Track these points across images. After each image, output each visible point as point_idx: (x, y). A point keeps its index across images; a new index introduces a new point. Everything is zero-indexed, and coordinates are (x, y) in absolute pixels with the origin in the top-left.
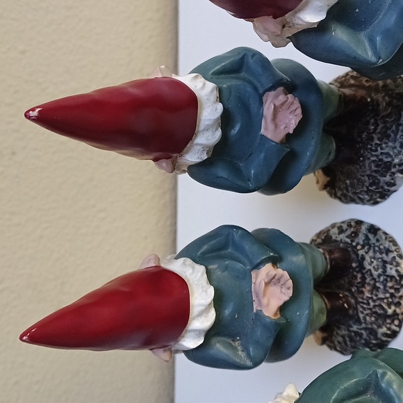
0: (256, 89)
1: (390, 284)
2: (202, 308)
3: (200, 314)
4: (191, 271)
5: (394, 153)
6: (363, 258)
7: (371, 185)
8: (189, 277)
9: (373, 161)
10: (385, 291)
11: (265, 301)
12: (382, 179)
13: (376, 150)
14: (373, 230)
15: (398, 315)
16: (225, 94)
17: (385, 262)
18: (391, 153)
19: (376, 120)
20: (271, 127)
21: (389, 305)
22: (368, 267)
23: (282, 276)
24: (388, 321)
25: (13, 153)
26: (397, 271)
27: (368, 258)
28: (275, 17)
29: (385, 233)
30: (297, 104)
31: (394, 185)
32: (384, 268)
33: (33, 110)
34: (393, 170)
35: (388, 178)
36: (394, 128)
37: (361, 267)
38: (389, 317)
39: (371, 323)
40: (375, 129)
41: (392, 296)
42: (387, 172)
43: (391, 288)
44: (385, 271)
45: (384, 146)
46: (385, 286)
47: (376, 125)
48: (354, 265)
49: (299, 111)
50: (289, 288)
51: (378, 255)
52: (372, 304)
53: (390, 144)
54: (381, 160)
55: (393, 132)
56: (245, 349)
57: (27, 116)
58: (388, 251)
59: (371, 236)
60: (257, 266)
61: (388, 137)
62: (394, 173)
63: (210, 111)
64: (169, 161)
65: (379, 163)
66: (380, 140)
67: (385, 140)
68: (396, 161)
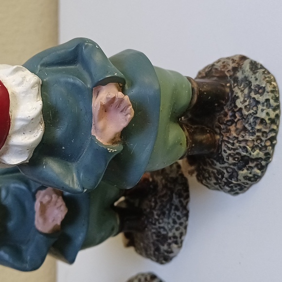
5: (168, 227)
9: (154, 233)
12: (162, 247)
13: (155, 224)
18: (166, 227)
19: (156, 199)
31: (171, 252)
34: (169, 241)
35: (166, 247)
36: (168, 206)
40: (155, 206)
42: (165, 242)
45: (161, 221)
47: (156, 203)
53: (166, 220)
54: (160, 232)
55: (168, 210)
61: (164, 214)
62: (170, 244)
65: (158, 234)
66: (159, 215)
67: (162, 217)
68: (170, 234)
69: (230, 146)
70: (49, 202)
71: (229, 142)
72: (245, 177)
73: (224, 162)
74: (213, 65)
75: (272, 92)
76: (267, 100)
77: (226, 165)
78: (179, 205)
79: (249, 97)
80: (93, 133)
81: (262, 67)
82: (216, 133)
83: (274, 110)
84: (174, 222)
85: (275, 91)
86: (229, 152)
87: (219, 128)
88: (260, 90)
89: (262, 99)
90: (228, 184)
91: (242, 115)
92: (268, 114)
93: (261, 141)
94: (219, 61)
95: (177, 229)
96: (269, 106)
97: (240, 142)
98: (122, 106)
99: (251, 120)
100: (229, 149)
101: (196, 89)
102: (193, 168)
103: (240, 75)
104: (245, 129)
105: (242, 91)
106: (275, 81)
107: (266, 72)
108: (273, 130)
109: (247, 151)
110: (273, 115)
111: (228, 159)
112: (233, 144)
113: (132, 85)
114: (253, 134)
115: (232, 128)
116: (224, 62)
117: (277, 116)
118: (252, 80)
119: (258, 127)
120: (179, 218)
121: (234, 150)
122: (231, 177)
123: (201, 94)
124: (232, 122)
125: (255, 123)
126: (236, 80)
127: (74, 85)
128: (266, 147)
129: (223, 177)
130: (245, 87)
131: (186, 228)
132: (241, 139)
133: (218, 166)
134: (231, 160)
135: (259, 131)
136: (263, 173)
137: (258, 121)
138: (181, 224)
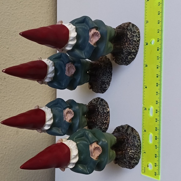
0: (64, 63)
1: (105, 115)
2: (49, 119)
3: (49, 121)
4: (47, 109)
6: (99, 108)
7: (101, 88)
8: (46, 111)
9: (100, 81)
10: (104, 117)
11: (66, 117)
12: (103, 86)
13: (101, 78)
14: (102, 100)
15: (107, 123)
16: (56, 64)
17: (104, 109)
18: (105, 79)
19: (101, 70)
20: (67, 72)
21: (105, 120)
22: (99, 110)
23: (71, 111)
24: (105, 125)
25: (5, 79)
26: (106, 111)
27: (100, 108)
28: (60, 49)
29: (105, 101)
30: (74, 67)
31: (106, 88)
32: (104, 110)
33: (4, 70)
34: (106, 84)
35: (104, 86)
36: (105, 72)
37: (98, 110)
38: (105, 123)
39: (101, 126)
40: (101, 73)
41: (105, 118)
42: (104, 84)
43: (105, 116)
44: (104, 111)
46: (104, 115)
47: (101, 71)
48: (96, 110)
49: (75, 69)
50: (73, 114)
51: (102, 107)
52: (100, 120)
53: (104, 77)
54: (102, 81)
56: (62, 130)
57: (2, 71)
58: (105, 106)
59: (101, 102)
60: (65, 109)
62: (106, 85)
63: (51, 69)
64: (41, 81)
65: (102, 82)
66: (102, 75)
67: (103, 76)
68: (106, 81)
69: (126, 49)
70: (70, 67)
71: (125, 48)
72: (130, 58)
73: (124, 54)
74: (121, 25)
75: (138, 33)
76: (137, 35)
77: (124, 55)
78: (109, 71)
79: (131, 34)
80: (89, 42)
81: (135, 26)
82: (122, 45)
83: (138, 38)
84: (107, 77)
85: (139, 32)
86: (125, 51)
87: (123, 44)
88: (135, 32)
89: (135, 35)
90: (125, 61)
91: (129, 40)
92: (136, 39)
93: (135, 47)
94: (123, 24)
95: (108, 80)
96: (137, 37)
97: (128, 48)
98: (98, 34)
99: (132, 41)
100: (125, 50)
101: (116, 32)
102: (114, 57)
103: (129, 28)
104: (130, 44)
105: (129, 33)
106: (139, 30)
107: (136, 27)
108: (138, 44)
109: (130, 50)
110: (138, 39)
111: (125, 53)
112: (127, 48)
113: (99, 29)
114: (132, 45)
115: (126, 44)
116: (124, 24)
117: (139, 40)
118: (132, 29)
119: (134, 43)
120: (109, 76)
121: (127, 50)
122: (126, 59)
123: (117, 33)
124: (126, 42)
125: (133, 42)
126: (128, 29)
127: (84, 29)
128: (136, 49)
129: (123, 59)
130: (130, 32)
131: (111, 79)
132: (129, 47)
133: (122, 55)
134: (126, 53)
135: (134, 44)
136: (135, 57)
137: (134, 41)
138: (109, 78)
